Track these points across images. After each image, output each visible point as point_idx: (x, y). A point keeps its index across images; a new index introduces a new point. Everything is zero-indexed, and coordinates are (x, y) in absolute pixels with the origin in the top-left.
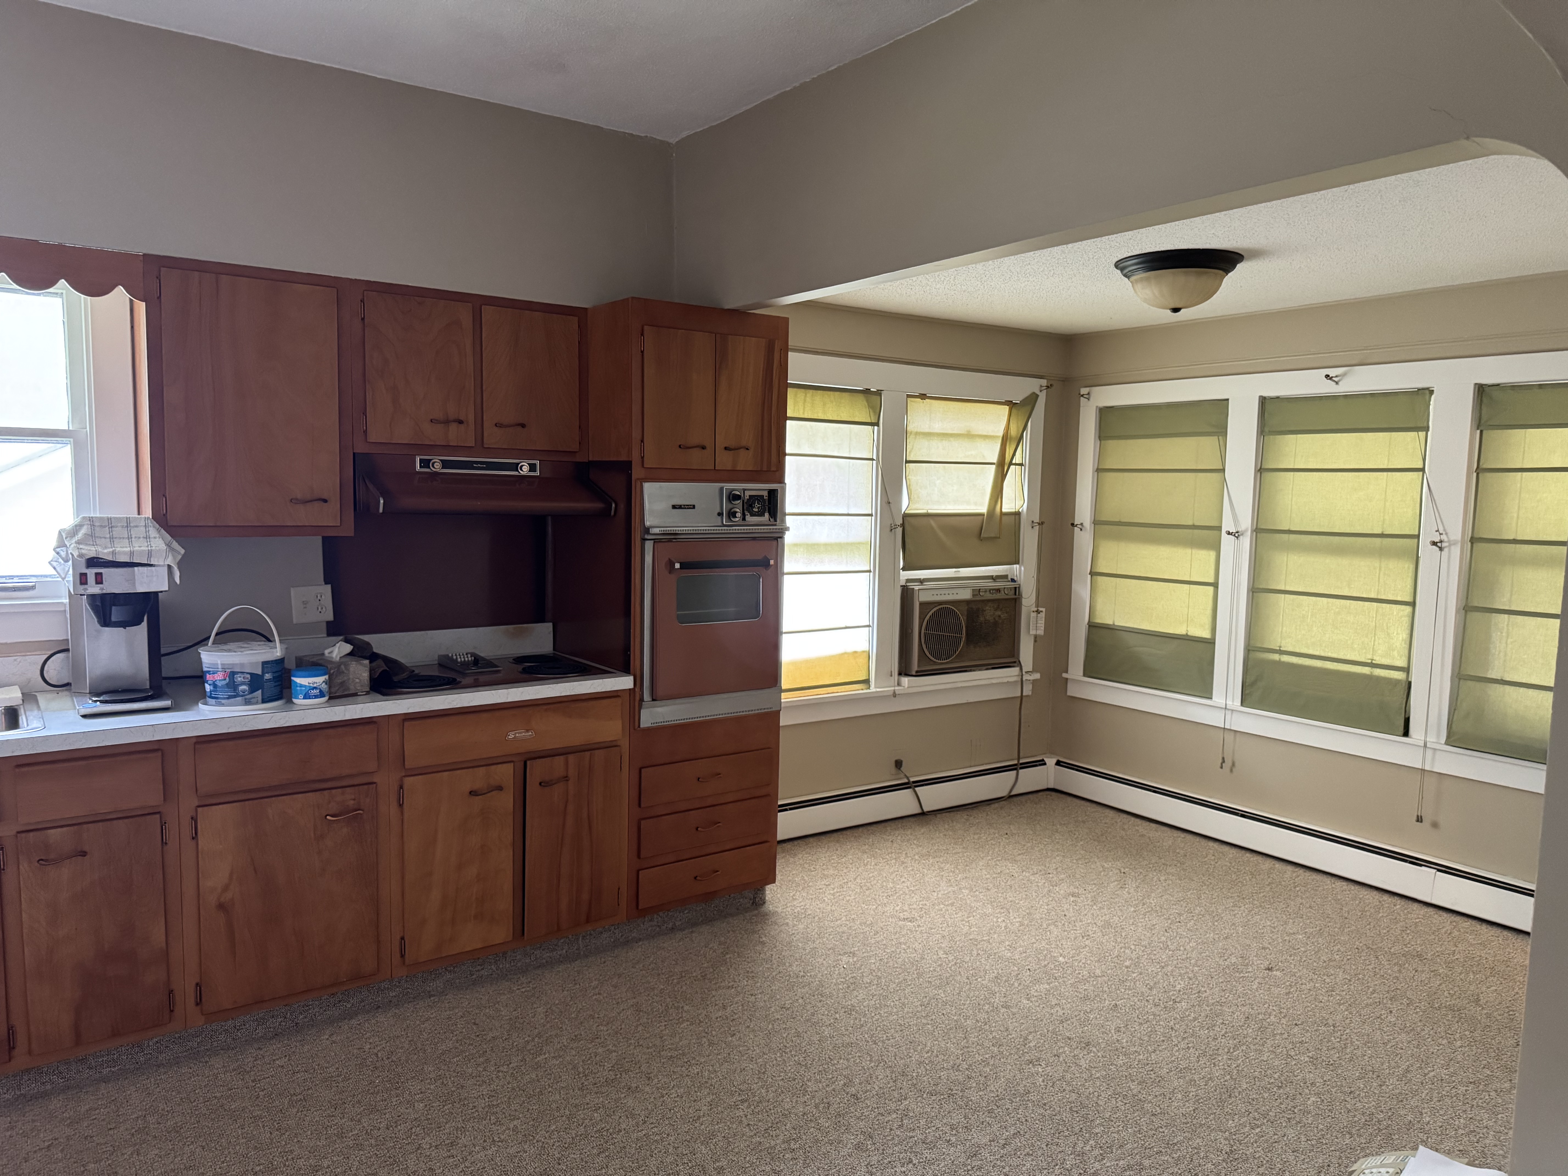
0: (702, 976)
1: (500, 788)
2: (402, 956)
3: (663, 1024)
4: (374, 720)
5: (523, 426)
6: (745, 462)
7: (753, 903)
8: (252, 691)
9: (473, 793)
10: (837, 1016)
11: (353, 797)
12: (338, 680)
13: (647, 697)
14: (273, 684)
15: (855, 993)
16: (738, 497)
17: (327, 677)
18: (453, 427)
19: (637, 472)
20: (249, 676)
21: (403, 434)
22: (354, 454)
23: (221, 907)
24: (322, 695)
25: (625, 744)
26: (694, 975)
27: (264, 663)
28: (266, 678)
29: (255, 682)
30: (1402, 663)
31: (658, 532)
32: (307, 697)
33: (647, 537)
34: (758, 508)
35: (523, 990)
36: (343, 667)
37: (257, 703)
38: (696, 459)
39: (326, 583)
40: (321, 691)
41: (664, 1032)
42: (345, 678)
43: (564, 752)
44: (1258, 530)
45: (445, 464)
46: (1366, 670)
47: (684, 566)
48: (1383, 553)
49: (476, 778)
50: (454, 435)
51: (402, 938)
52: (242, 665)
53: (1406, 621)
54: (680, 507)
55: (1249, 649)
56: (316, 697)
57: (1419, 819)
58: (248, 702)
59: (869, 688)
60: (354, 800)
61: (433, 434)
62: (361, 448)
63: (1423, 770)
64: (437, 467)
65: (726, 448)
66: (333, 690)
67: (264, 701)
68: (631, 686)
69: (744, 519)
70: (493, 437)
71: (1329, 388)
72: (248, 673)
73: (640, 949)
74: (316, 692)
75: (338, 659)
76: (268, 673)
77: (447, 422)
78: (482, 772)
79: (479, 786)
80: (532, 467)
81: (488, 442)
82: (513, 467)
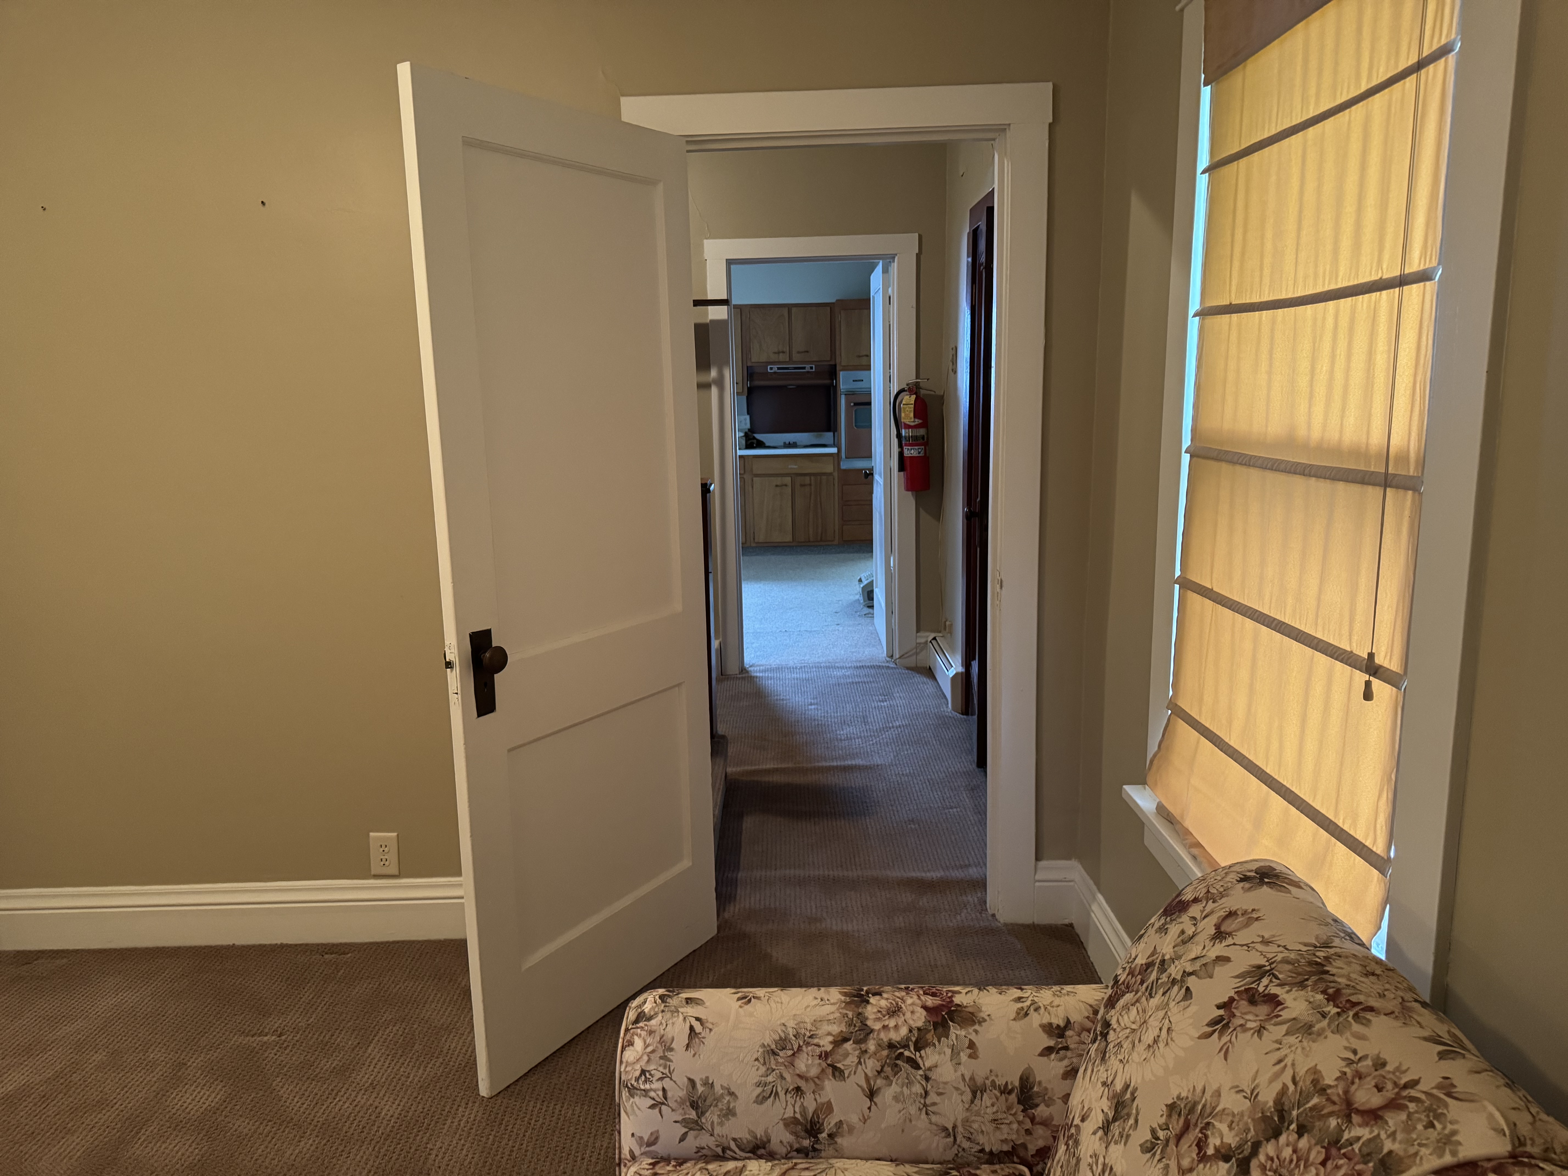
1: (786, 485)
5: (807, 352)
9: (777, 486)
13: (843, 455)
18: (781, 354)
19: (839, 369)
21: (763, 358)
22: (747, 366)
25: (836, 474)
31: (844, 391)
33: (841, 393)
39: (748, 414)
43: (810, 475)
45: (779, 368)
47: (856, 404)
49: (778, 481)
50: (782, 357)
54: (856, 381)
61: (774, 357)
62: (749, 364)
64: (775, 369)
68: (836, 452)
70: (796, 357)
77: (779, 353)
78: (779, 478)
79: (778, 483)
80: (812, 368)
81: (794, 359)
82: (804, 368)
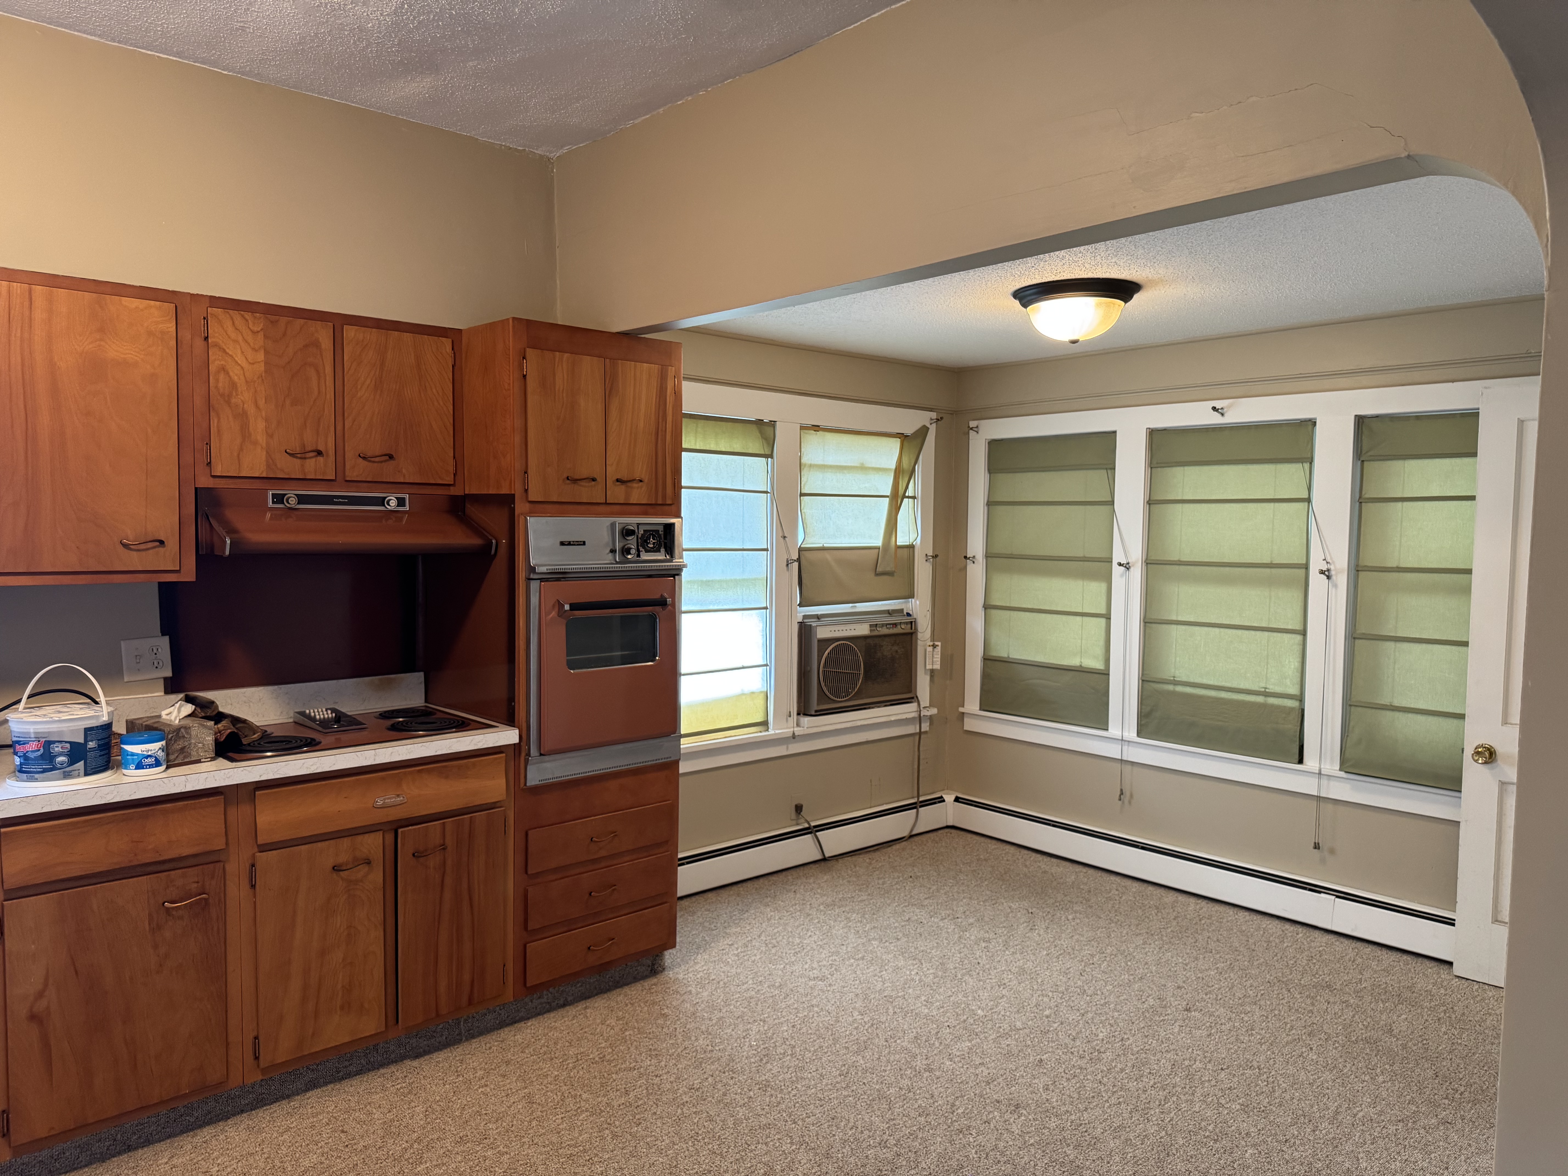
0: (600, 1058)
1: (367, 862)
2: (257, 1058)
3: (560, 1116)
4: (220, 790)
5: (391, 457)
6: (638, 495)
7: (651, 970)
8: (72, 762)
9: (336, 869)
10: (751, 1093)
11: (196, 880)
12: (178, 746)
13: (534, 751)
14: (98, 753)
15: (769, 1066)
16: (631, 533)
17: (164, 743)
18: (313, 458)
19: (520, 507)
20: (68, 745)
21: (255, 466)
22: (196, 489)
23: (33, 1017)
24: (158, 764)
25: (511, 805)
26: (591, 1057)
27: (87, 730)
28: (89, 746)
29: (76, 752)
30: (1294, 690)
31: (546, 571)
32: (139, 766)
33: (532, 576)
34: (654, 543)
35: (399, 1086)
36: (182, 730)
37: (79, 776)
38: (585, 493)
39: (163, 634)
40: (157, 760)
41: (561, 1127)
42: (186, 744)
43: (440, 817)
44: (1149, 563)
45: (304, 500)
46: (1260, 699)
47: (574, 607)
48: (1270, 583)
49: (342, 851)
50: (312, 467)
51: (256, 1038)
52: (60, 733)
53: (1297, 649)
54: (569, 544)
55: (1145, 680)
56: (151, 766)
57: (1317, 846)
58: (67, 776)
59: (767, 730)
60: (198, 882)
61: (290, 467)
62: (204, 482)
63: (1319, 798)
64: (293, 502)
65: (618, 480)
66: (172, 757)
67: (86, 774)
68: (516, 740)
69: (639, 556)
70: (355, 469)
71: (1215, 419)
72: (66, 742)
73: (529, 1031)
74: (151, 761)
75: (177, 722)
76: (92, 741)
77: (305, 453)
78: (346, 842)
79: (343, 858)
80: (401, 502)
81: (351, 475)
82: (381, 501)
